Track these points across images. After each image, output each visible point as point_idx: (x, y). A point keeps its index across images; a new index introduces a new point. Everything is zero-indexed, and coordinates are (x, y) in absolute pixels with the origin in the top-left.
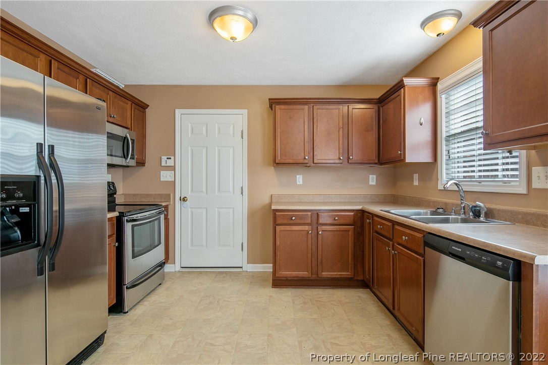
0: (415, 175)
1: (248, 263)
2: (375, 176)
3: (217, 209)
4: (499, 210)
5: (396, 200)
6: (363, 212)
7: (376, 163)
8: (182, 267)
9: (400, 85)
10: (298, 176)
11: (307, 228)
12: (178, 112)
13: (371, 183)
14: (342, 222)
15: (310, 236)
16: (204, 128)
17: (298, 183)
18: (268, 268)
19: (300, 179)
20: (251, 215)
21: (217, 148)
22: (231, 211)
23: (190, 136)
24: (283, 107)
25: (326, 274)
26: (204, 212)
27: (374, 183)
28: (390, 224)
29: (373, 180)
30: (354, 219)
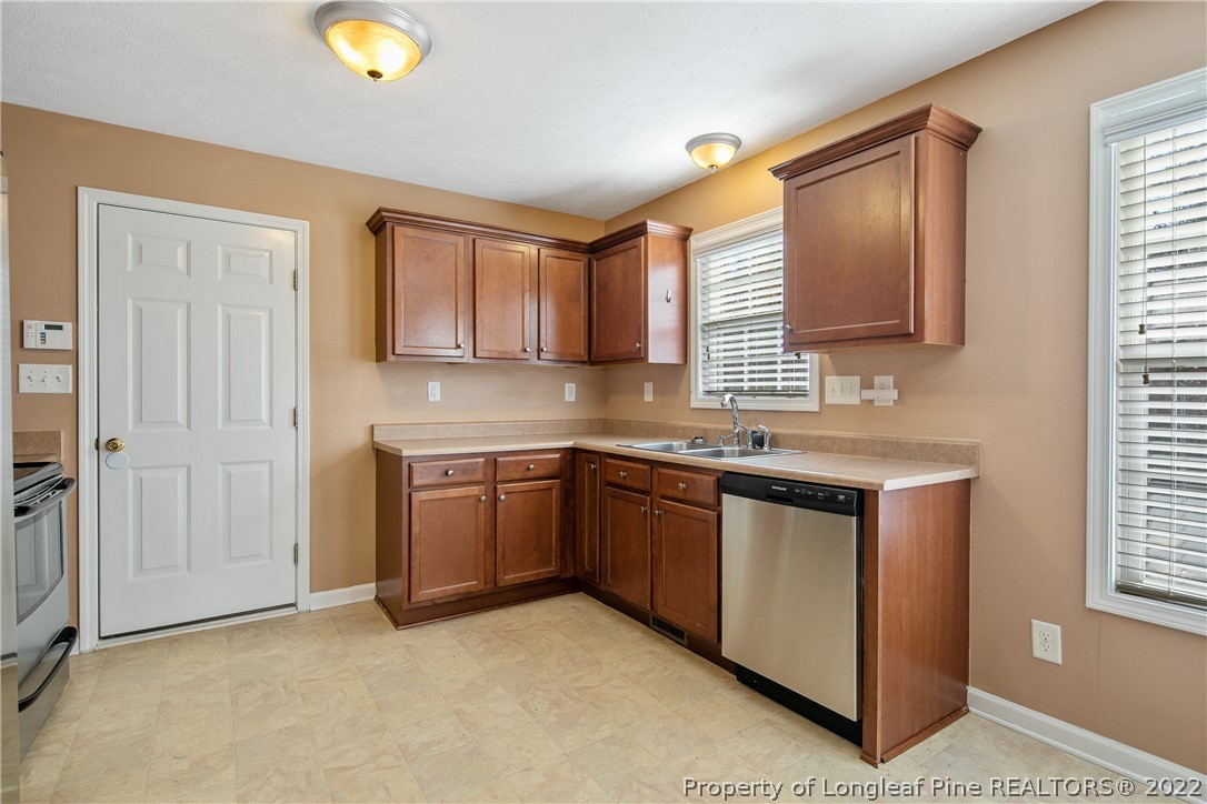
0: (646, 384)
1: (311, 592)
2: (574, 385)
3: (220, 466)
4: (785, 435)
5: (607, 428)
6: (574, 452)
7: (584, 362)
8: (105, 638)
9: (640, 230)
10: (430, 384)
11: (475, 490)
12: (88, 198)
13: (567, 399)
14: (541, 472)
15: (482, 506)
16: (181, 251)
17: (431, 399)
18: (367, 591)
19: (435, 390)
20: (321, 476)
21: (220, 308)
22: (265, 468)
23: (130, 268)
24: (411, 232)
25: (510, 578)
26: (181, 476)
27: (573, 399)
28: (646, 467)
29: (570, 391)
30: (561, 465)
